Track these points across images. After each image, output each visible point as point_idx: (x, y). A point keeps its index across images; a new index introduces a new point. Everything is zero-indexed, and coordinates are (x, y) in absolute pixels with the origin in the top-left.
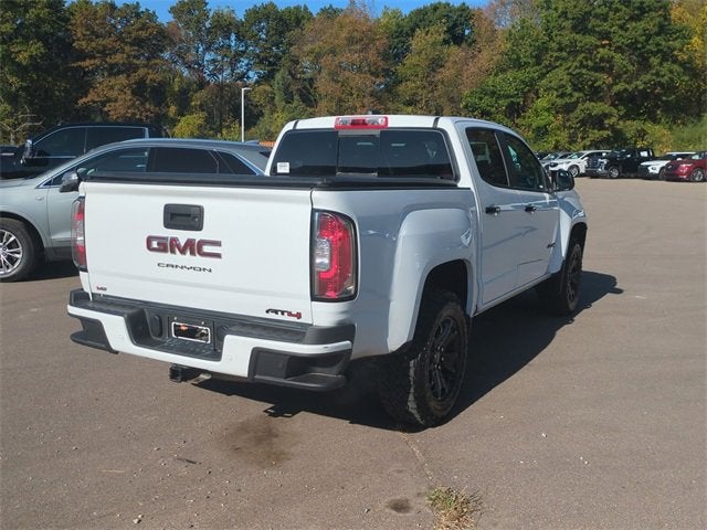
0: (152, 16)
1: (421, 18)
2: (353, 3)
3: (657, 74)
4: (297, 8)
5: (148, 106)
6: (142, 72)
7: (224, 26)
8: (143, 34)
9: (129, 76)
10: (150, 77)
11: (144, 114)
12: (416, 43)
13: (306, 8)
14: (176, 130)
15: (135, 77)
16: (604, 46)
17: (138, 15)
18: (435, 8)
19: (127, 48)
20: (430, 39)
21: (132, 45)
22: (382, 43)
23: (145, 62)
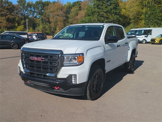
0: (11, 3)
1: (75, 4)
2: (58, 1)
3: (114, 18)
4: (48, 1)
5: (10, 24)
6: (9, 16)
7: (30, 5)
8: (9, 7)
9: (5, 17)
10: (10, 17)
11: (9, 25)
12: (72, 10)
13: (49, 1)
14: (17, 29)
15: (7, 17)
16: (102, 12)
17: (8, 3)
18: (78, 2)
19: (5, 10)
20: (76, 9)
21: (6, 10)
22: (64, 10)
23: (9, 13)
